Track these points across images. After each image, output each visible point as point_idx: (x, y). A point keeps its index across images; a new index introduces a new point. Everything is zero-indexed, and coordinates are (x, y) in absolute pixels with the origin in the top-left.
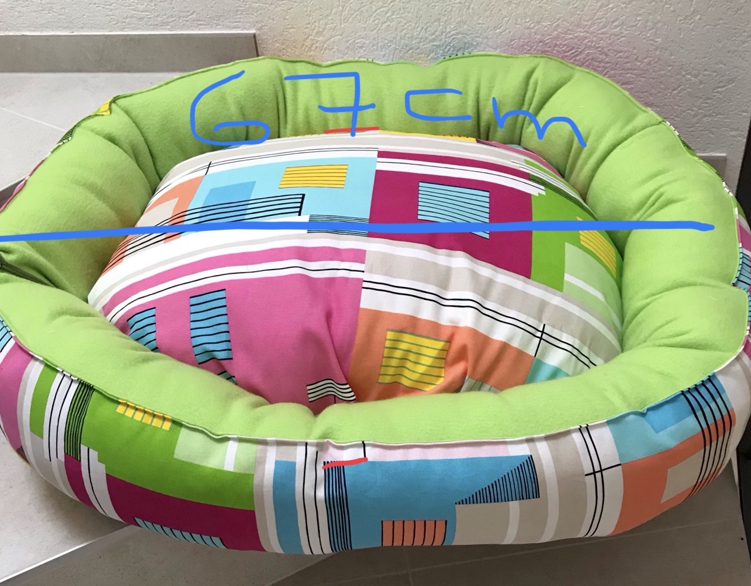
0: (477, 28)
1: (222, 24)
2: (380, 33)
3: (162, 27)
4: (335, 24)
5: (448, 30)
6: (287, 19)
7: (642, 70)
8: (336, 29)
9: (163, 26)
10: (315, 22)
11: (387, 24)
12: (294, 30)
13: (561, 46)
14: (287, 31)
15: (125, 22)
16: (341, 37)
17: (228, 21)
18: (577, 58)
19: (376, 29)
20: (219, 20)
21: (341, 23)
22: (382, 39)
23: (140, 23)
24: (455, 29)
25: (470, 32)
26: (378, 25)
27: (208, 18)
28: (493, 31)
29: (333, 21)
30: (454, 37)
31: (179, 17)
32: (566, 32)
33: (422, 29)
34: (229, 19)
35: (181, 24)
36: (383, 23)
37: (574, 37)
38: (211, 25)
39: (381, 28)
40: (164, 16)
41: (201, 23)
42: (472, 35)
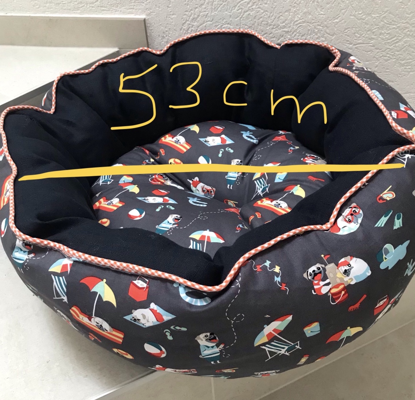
0: (320, 18)
1: (120, 10)
2: (242, 20)
3: (74, 11)
4: (207, 12)
5: (296, 19)
6: (170, 7)
8: (207, 16)
9: (75, 10)
10: (191, 10)
11: (248, 13)
12: (175, 16)
13: (385, 35)
14: (169, 17)
15: (46, 6)
16: (212, 23)
17: (124, 7)
18: (397, 45)
19: (239, 16)
20: (117, 7)
21: (212, 12)
22: (243, 25)
23: (57, 7)
24: (301, 18)
25: (313, 21)
26: (241, 13)
27: (109, 5)
28: (332, 21)
29: (205, 10)
30: (300, 25)
31: (87, 4)
32: (390, 22)
33: (276, 17)
34: (125, 6)
35: (89, 9)
36: (245, 12)
37: (397, 27)
38: (112, 11)
39: (243, 16)
40: (75, 3)
41: (103, 8)
42: (314, 24)
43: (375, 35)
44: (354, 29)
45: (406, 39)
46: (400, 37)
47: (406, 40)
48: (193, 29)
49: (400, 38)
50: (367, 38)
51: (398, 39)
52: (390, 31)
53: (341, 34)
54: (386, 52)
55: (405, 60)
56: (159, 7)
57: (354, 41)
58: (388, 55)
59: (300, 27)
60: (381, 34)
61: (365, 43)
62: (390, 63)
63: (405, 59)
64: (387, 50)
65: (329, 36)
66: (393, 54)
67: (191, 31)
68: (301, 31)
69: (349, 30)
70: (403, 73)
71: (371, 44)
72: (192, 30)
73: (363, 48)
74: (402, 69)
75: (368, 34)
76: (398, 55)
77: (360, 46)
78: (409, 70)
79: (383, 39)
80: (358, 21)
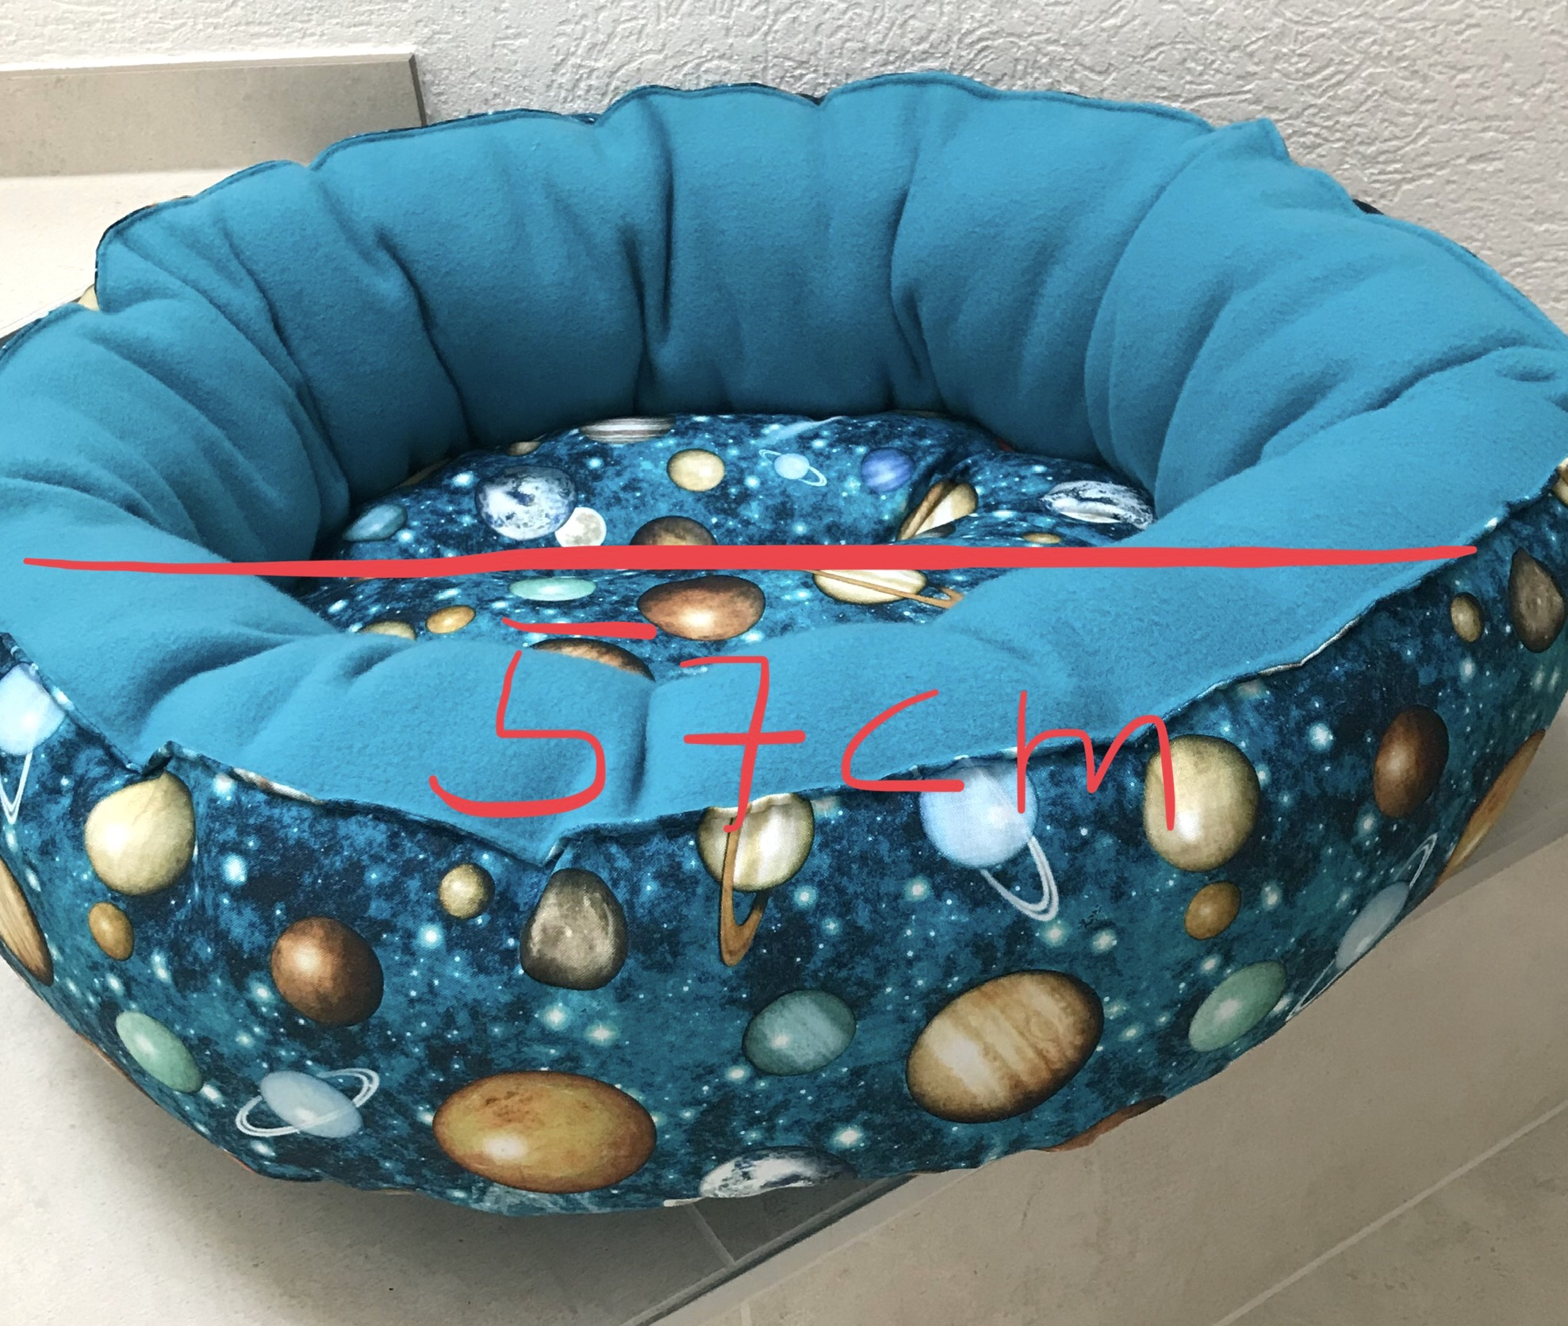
0: (1052, 17)
1: (319, 29)
2: (772, 42)
3: (148, 46)
4: (642, 22)
5: (966, 27)
6: (504, 11)
7: (1527, 118)
8: (643, 36)
9: (151, 42)
10: (584, 16)
11: (790, 15)
12: (525, 41)
13: (1295, 60)
14: (504, 46)
15: (42, 35)
16: (661, 57)
17: (334, 21)
18: (1340, 92)
19: (759, 29)
20: (309, 21)
21: (658, 19)
22: (776, 57)
23: (84, 36)
24: (986, 21)
25: (1029, 29)
26: (765, 17)
27: (278, 16)
28: (1096, 23)
29: (635, 13)
30: (984, 43)
31: (196, 17)
32: (1307, 18)
33: (893, 24)
34: (338, 17)
35: (202, 34)
36: (778, 13)
37: (1331, 32)
38: (288, 35)
39: (775, 28)
40: (152, 16)
41: (256, 29)
42: (1035, 38)
43: (1257, 64)
44: (1179, 46)
45: (1371, 70)
46: (1347, 63)
47: (1371, 75)
48: (592, 83)
49: (1348, 68)
50: (1229, 74)
51: (1341, 72)
52: (1309, 46)
53: (1137, 67)
55: (1377, 143)
56: (463, 13)
57: (1184, 88)
58: (1315, 130)
59: (983, 54)
60: (1277, 58)
61: (1223, 91)
62: (1323, 156)
64: (1306, 113)
65: (1092, 76)
66: (1330, 123)
67: (588, 91)
68: (988, 65)
69: (1161, 52)
71: (1248, 96)
72: (590, 86)
73: (1219, 110)
74: (1372, 174)
75: (1232, 62)
76: (1350, 127)
78: (1398, 177)
79: (1287, 75)
80: (1191, 19)
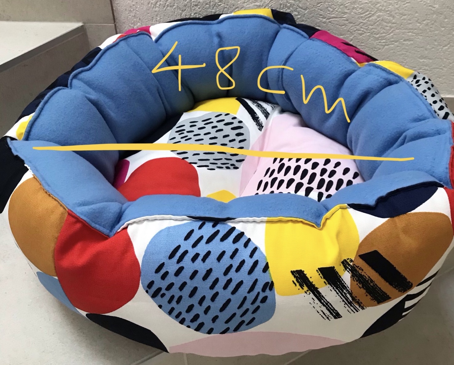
54: (359, 26)
63: (379, 33)
70: (379, 47)
77: (334, 20)
